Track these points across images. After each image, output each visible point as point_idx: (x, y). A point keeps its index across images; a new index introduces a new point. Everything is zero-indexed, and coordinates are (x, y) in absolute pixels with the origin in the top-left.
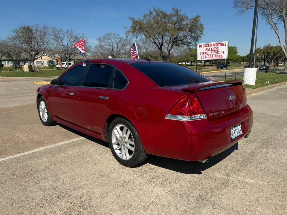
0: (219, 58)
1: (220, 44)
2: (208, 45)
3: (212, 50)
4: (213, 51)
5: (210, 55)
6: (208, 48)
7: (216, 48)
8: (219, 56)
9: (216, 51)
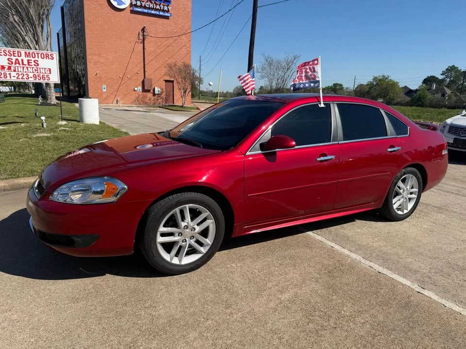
0: (42, 80)
1: (39, 55)
2: (12, 53)
3: (23, 64)
4: (27, 66)
5: (20, 73)
6: (14, 59)
7: (32, 62)
8: (41, 76)
9: (33, 66)
